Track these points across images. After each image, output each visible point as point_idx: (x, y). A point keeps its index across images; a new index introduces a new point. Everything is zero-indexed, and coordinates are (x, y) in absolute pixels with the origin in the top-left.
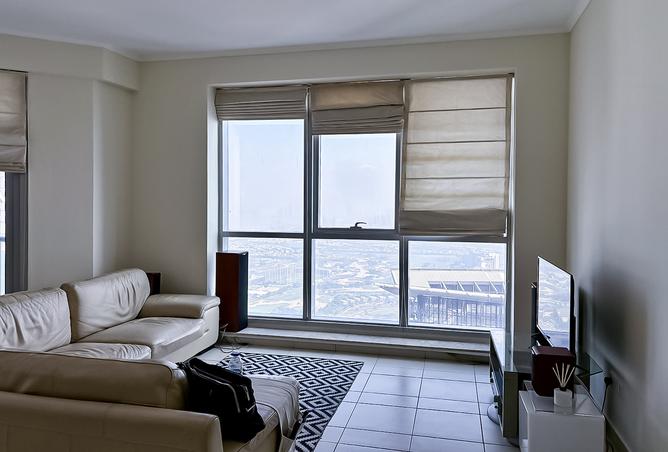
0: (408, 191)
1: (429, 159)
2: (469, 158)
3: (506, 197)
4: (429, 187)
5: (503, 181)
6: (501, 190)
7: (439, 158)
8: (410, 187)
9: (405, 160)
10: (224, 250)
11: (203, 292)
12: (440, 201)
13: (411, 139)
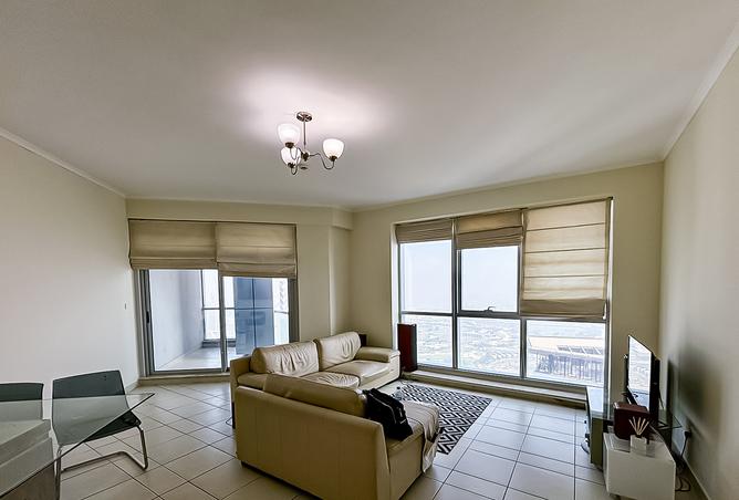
0: (526, 285)
1: (543, 263)
2: (575, 262)
3: (605, 289)
4: (543, 283)
5: (603, 278)
6: (602, 285)
7: (550, 263)
8: (527, 284)
9: (523, 264)
10: (403, 322)
11: (391, 347)
12: (550, 293)
13: (528, 249)
